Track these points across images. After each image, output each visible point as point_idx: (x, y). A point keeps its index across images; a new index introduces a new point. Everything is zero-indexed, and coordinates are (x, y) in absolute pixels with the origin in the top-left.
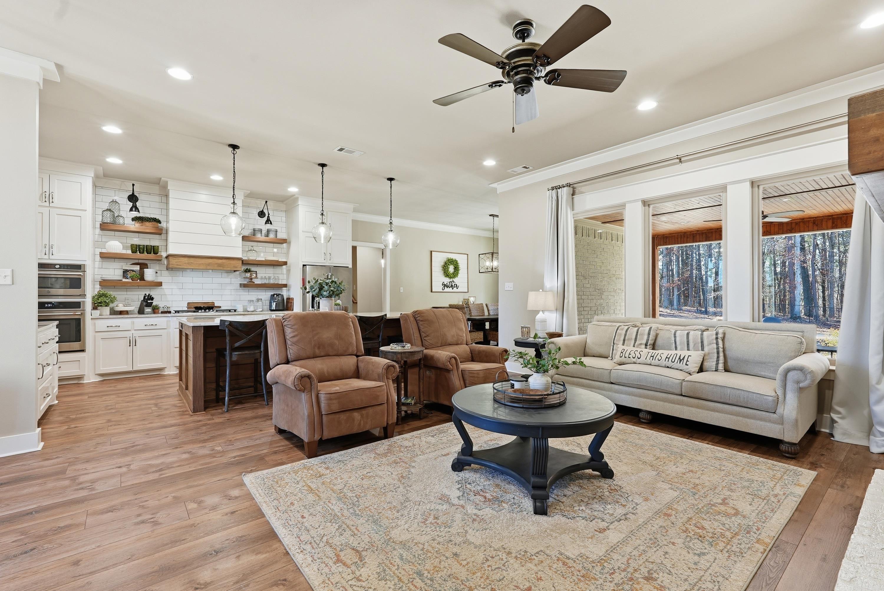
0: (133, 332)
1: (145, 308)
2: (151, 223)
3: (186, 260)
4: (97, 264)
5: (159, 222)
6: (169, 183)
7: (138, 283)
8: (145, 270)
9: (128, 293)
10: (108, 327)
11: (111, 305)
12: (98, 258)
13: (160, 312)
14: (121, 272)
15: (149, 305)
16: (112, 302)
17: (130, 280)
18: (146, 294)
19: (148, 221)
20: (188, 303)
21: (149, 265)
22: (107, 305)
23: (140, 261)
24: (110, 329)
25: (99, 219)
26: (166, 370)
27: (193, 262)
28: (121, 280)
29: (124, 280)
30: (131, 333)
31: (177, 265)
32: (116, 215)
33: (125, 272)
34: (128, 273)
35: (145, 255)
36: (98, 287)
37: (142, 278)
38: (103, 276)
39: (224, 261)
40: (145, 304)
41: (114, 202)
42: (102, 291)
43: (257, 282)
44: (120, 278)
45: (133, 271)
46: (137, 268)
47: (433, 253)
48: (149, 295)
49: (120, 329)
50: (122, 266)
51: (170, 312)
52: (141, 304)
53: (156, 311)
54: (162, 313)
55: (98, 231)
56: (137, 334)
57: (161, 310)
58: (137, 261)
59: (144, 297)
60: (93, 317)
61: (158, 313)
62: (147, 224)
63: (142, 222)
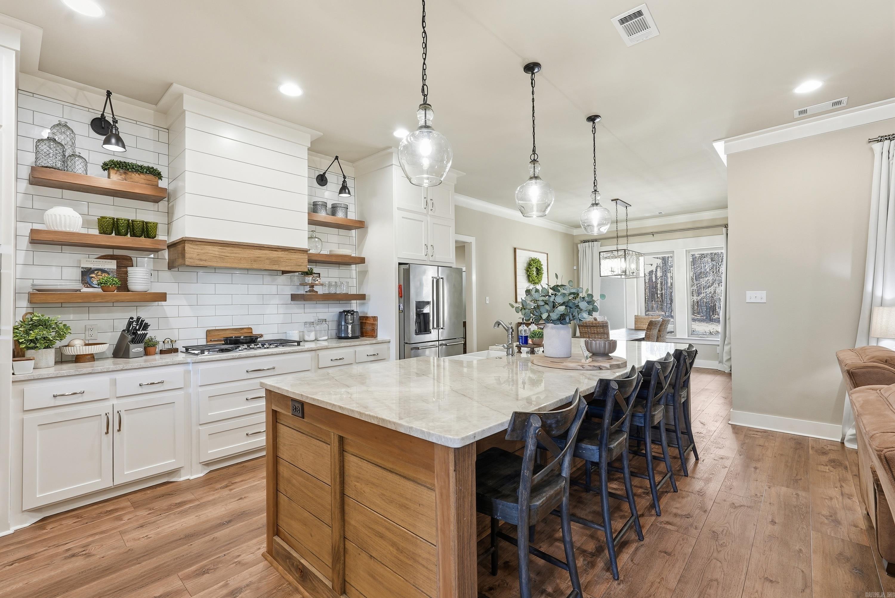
0: (115, 402)
1: (132, 346)
2: (142, 176)
3: (215, 250)
4: (21, 257)
5: (158, 175)
6: (186, 98)
7: (116, 295)
8: (129, 269)
9: (92, 316)
10: (54, 396)
11: (58, 344)
12: (24, 242)
13: (158, 350)
14: (76, 274)
15: (138, 339)
16: (61, 336)
17: (100, 290)
18: (132, 318)
19: (137, 171)
20: (208, 332)
21: (134, 259)
22: (48, 344)
23: (117, 252)
24: (60, 401)
25: (30, 159)
26: (182, 471)
27: (228, 255)
28: (77, 290)
29: (85, 290)
30: (109, 403)
31: (201, 260)
32: (67, 154)
33: (86, 274)
34: (93, 275)
35: (128, 240)
36: (24, 303)
37: (124, 287)
38: (36, 282)
39: (280, 254)
40: (130, 337)
41: (62, 126)
42: (38, 315)
43: (320, 290)
44: (78, 285)
45: (103, 271)
46: (112, 265)
47: (517, 250)
48: (138, 319)
49: (85, 398)
50: (79, 261)
51: (176, 350)
52: (122, 338)
53: (151, 349)
54: (162, 352)
55: (24, 185)
56: (121, 405)
57: (160, 347)
58: (110, 252)
59: (130, 323)
60: (18, 377)
61: (155, 353)
62: (136, 177)
63: (125, 173)
